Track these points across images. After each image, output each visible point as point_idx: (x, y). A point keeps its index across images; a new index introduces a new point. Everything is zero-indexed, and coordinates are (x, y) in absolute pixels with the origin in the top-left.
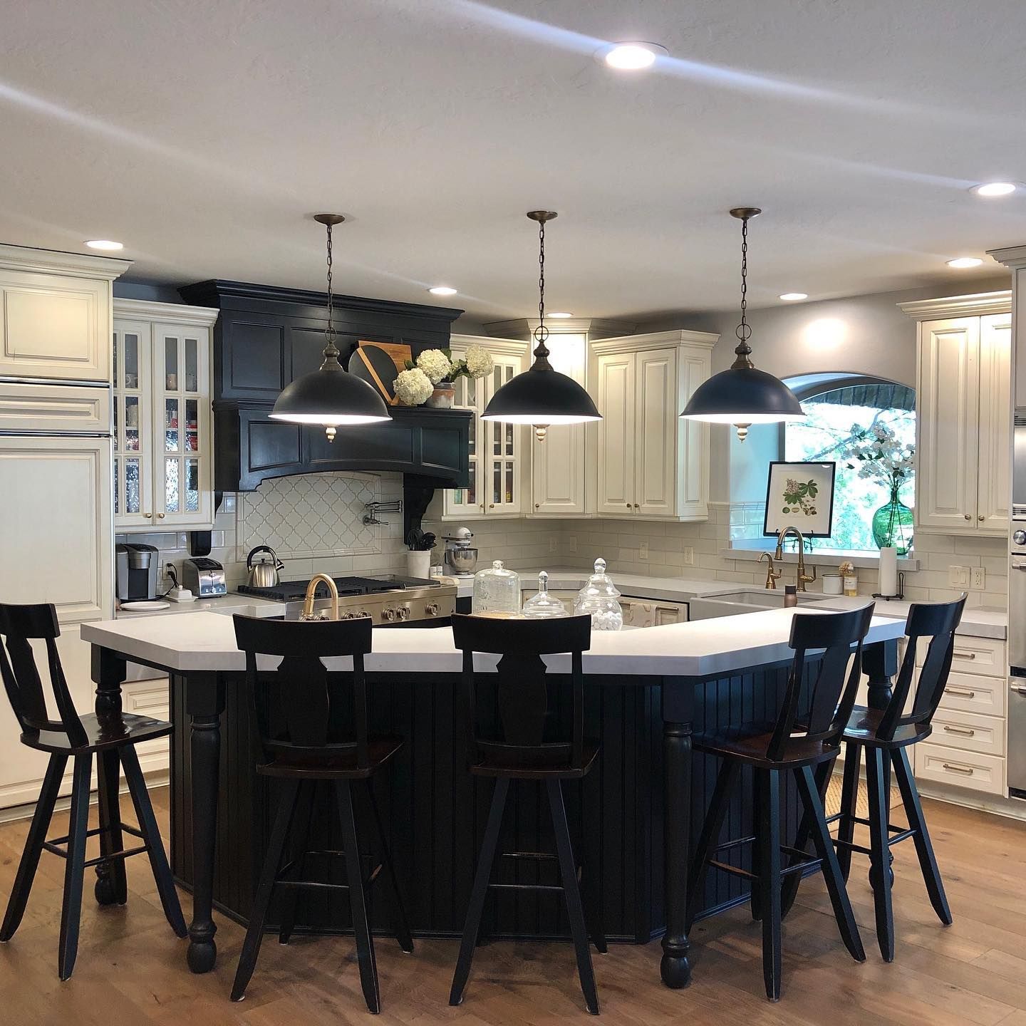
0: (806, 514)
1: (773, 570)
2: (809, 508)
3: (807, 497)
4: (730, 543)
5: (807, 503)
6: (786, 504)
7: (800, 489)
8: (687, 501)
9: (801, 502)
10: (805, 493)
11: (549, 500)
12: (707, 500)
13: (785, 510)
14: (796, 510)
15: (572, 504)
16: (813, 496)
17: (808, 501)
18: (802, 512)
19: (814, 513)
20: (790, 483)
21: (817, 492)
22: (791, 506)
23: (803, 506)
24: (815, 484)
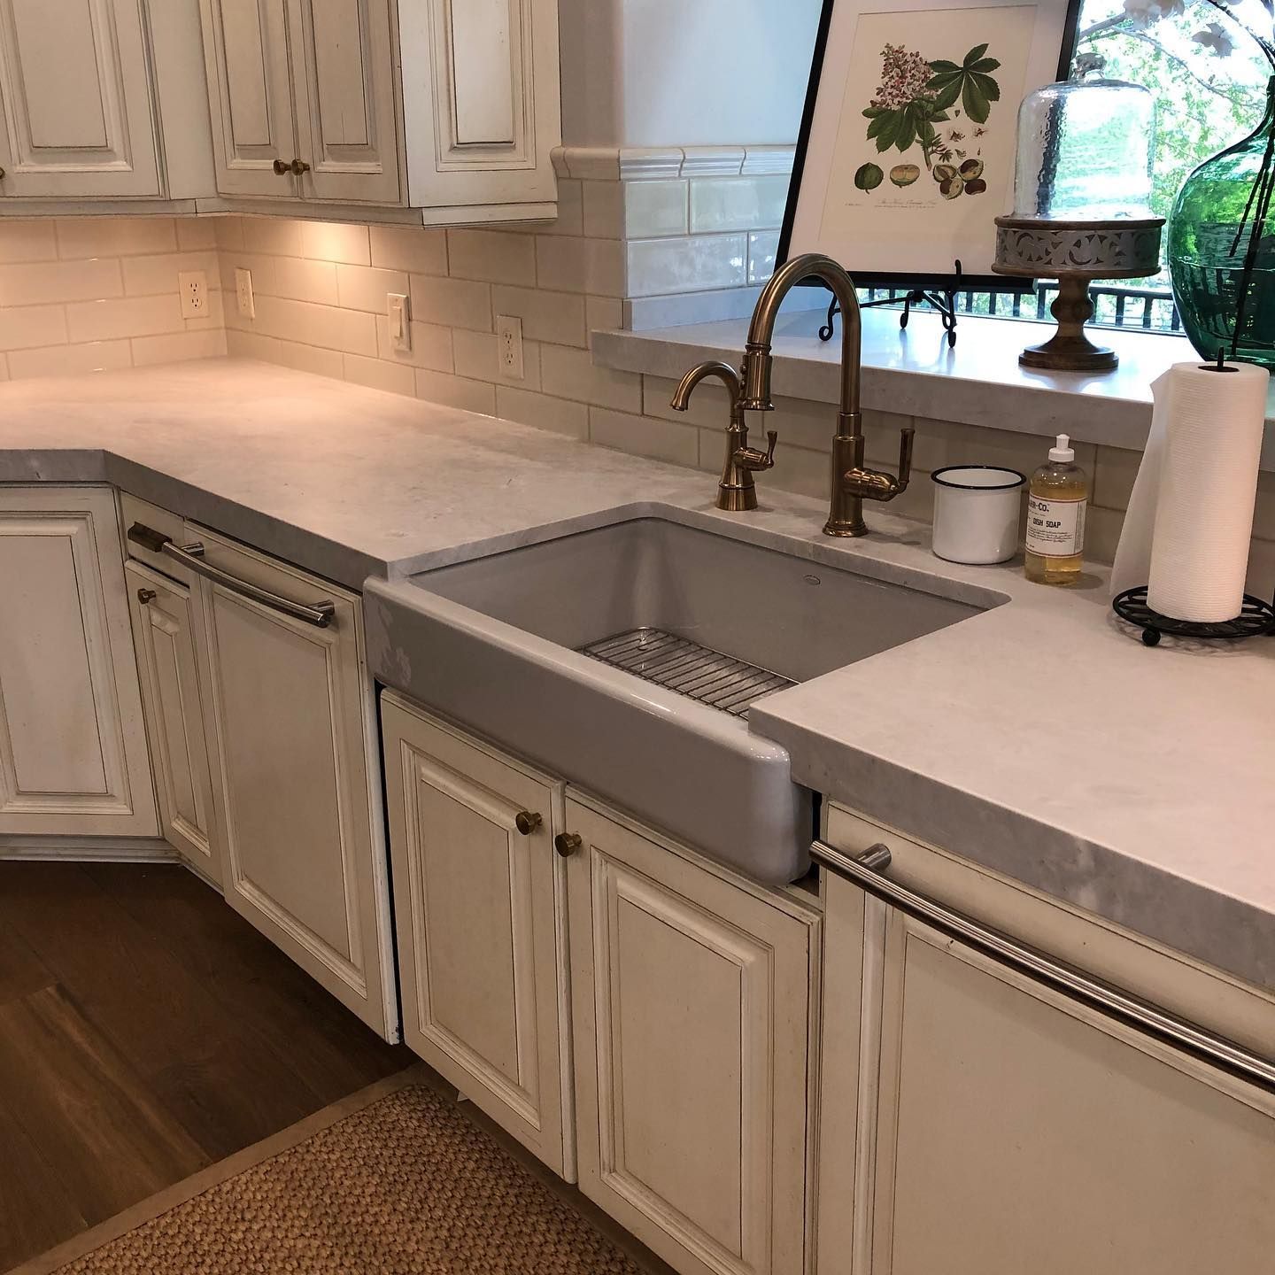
0: (945, 190)
1: (743, 435)
2: (956, 162)
3: (956, 119)
4: (626, 308)
5: (951, 146)
6: (867, 152)
7: (933, 84)
8: (459, 147)
9: (929, 142)
10: (950, 103)
11: (38, 150)
12: (549, 138)
13: (867, 177)
14: (904, 177)
15: (121, 165)
16: (978, 113)
17: (956, 136)
18: (927, 184)
19: (976, 186)
20: (895, 61)
21: (996, 96)
22: (890, 159)
23: (935, 159)
24: (993, 64)
